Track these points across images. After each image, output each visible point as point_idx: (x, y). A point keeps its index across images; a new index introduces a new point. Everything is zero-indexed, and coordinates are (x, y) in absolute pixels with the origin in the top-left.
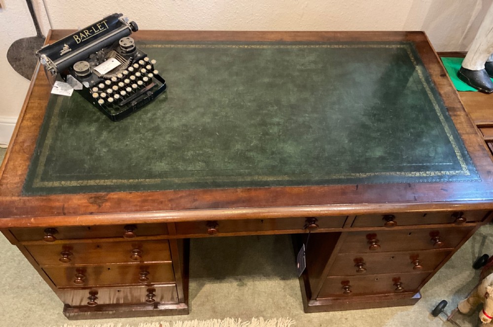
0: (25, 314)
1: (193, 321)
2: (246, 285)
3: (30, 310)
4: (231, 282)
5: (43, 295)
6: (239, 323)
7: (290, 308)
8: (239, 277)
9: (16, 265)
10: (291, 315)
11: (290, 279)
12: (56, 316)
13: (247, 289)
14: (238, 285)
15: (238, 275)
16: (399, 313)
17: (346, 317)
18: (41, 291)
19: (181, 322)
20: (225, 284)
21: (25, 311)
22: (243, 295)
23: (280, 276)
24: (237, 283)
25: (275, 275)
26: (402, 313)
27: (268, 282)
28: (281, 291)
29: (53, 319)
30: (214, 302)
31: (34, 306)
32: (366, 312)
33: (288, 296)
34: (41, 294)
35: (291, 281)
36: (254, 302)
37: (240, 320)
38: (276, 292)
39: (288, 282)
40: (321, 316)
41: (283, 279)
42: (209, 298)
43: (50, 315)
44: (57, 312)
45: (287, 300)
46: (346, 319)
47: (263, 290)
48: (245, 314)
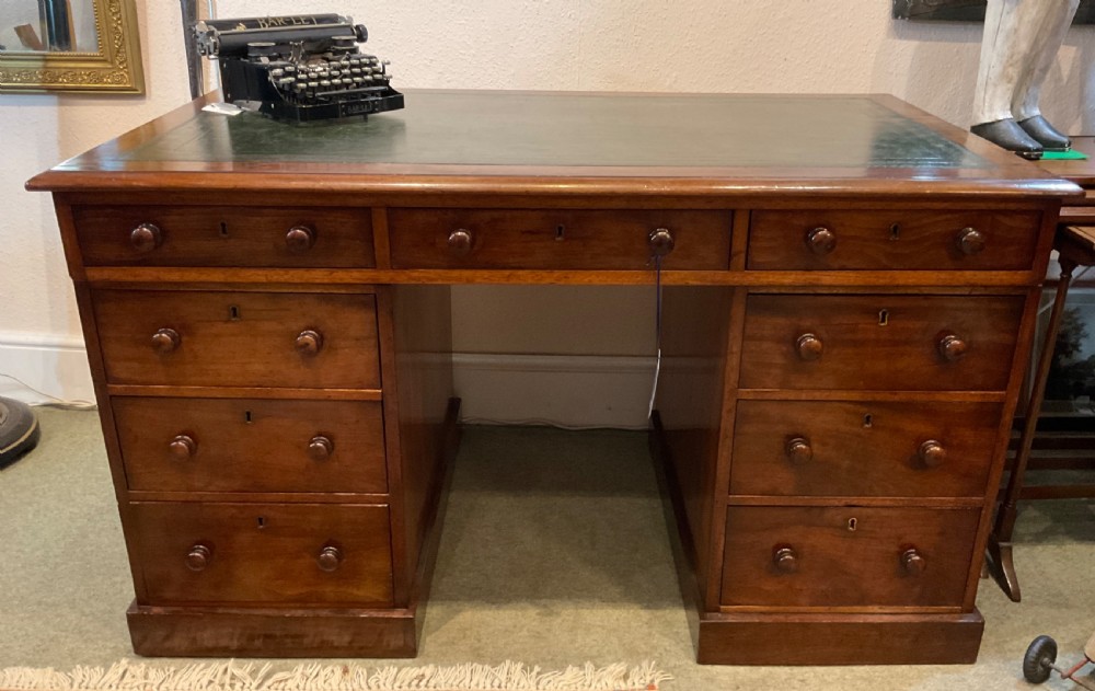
0: (39, 646)
1: (423, 668)
2: (558, 614)
3: (52, 640)
4: (523, 609)
5: (90, 618)
6: (534, 673)
7: (661, 654)
8: (543, 601)
9: (46, 569)
10: (663, 665)
11: (665, 609)
12: (109, 651)
13: (559, 620)
14: (538, 614)
15: (541, 598)
16: (939, 676)
17: (801, 678)
18: (87, 610)
19: (396, 669)
20: (508, 612)
21: (42, 640)
22: (549, 630)
23: (640, 603)
24: (538, 611)
25: (629, 601)
26: (947, 676)
27: (610, 611)
28: (641, 627)
29: (100, 657)
30: (479, 641)
31: (64, 634)
32: (853, 671)
33: (657, 636)
34: (87, 616)
35: (668, 611)
36: (573, 641)
37: (537, 669)
38: (630, 627)
39: (659, 613)
40: (738, 673)
41: (648, 607)
42: (468, 633)
43: (95, 650)
44: (112, 646)
45: (655, 641)
46: (802, 681)
47: (598, 623)
48: (552, 660)
